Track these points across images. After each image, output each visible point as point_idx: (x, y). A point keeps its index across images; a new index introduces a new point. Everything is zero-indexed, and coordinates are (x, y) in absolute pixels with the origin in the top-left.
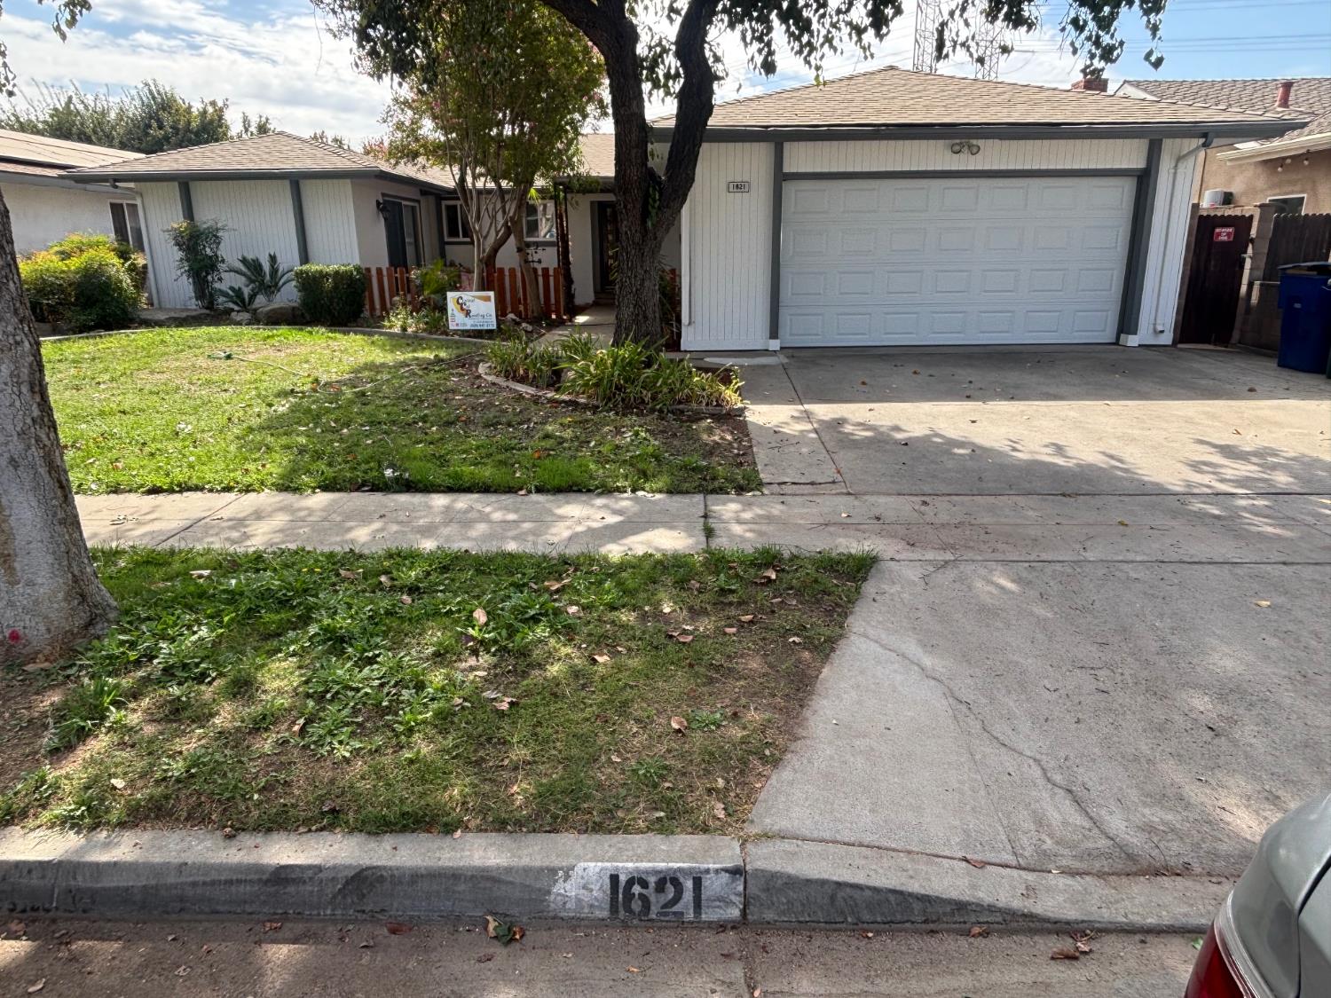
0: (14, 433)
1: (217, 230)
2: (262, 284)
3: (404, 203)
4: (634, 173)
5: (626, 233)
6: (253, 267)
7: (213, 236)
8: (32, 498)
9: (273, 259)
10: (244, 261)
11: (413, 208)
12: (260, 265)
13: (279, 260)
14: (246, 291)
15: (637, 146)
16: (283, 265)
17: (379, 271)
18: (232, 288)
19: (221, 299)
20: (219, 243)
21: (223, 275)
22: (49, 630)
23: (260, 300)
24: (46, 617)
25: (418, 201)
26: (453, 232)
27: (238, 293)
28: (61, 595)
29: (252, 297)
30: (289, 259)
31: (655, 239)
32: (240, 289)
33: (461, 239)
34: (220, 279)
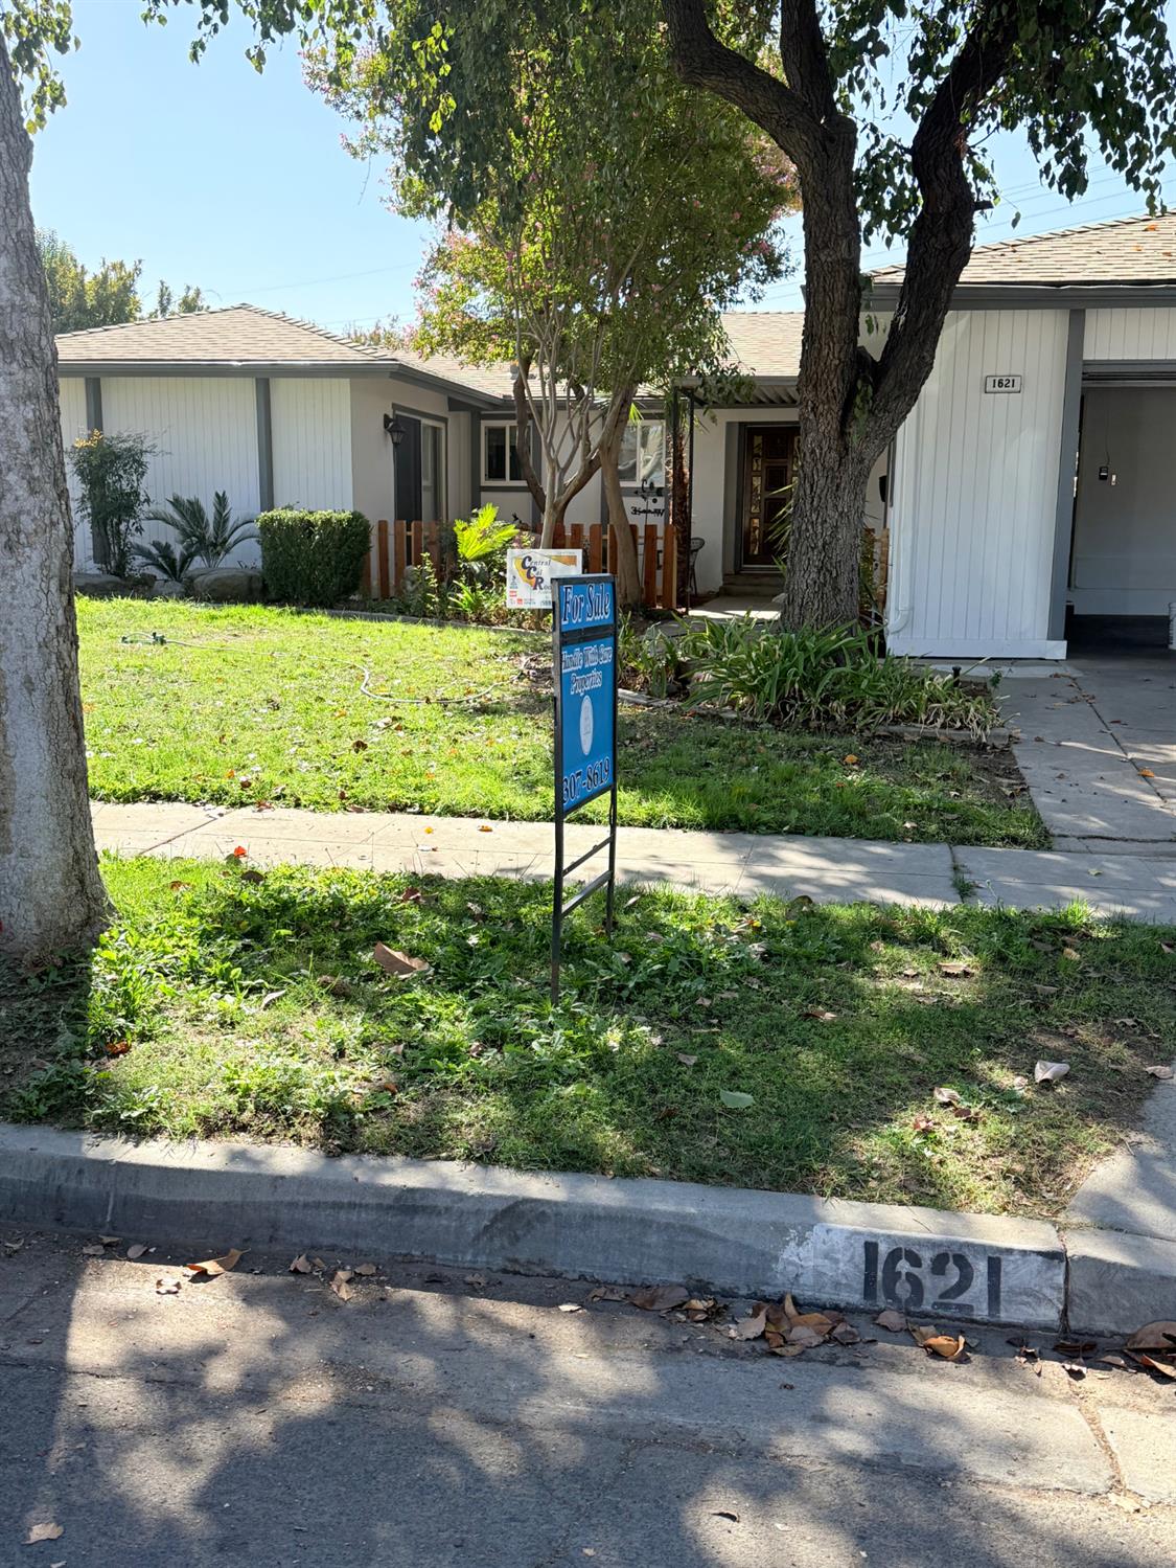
0: (35, 644)
1: (142, 452)
2: (202, 539)
3: (424, 421)
4: (833, 356)
5: (813, 452)
6: (190, 512)
7: (134, 460)
8: (43, 736)
9: (221, 501)
10: (176, 503)
11: (435, 430)
12: (200, 510)
13: (231, 503)
14: (178, 551)
15: (843, 312)
16: (235, 514)
17: (383, 525)
18: (156, 545)
19: (140, 560)
20: (143, 474)
21: (145, 524)
22: (39, 923)
23: (198, 563)
24: (38, 905)
25: (445, 420)
26: (496, 471)
27: (165, 551)
28: (58, 876)
29: (187, 559)
30: (244, 504)
31: (861, 461)
32: (168, 546)
33: (508, 482)
34: (139, 530)
